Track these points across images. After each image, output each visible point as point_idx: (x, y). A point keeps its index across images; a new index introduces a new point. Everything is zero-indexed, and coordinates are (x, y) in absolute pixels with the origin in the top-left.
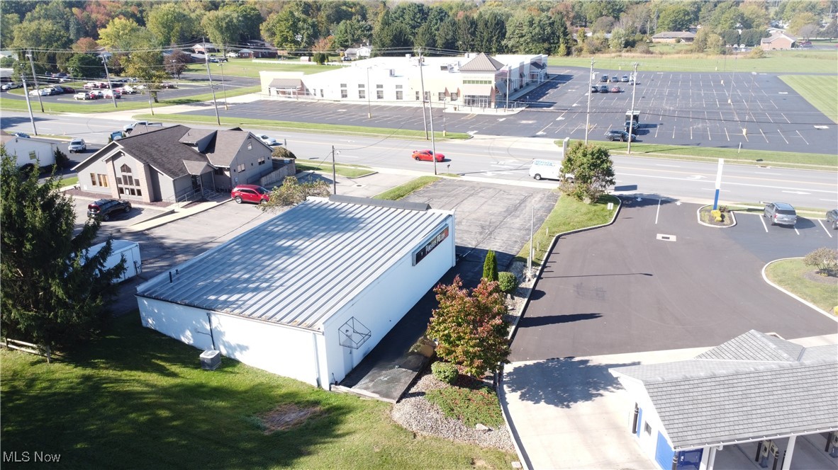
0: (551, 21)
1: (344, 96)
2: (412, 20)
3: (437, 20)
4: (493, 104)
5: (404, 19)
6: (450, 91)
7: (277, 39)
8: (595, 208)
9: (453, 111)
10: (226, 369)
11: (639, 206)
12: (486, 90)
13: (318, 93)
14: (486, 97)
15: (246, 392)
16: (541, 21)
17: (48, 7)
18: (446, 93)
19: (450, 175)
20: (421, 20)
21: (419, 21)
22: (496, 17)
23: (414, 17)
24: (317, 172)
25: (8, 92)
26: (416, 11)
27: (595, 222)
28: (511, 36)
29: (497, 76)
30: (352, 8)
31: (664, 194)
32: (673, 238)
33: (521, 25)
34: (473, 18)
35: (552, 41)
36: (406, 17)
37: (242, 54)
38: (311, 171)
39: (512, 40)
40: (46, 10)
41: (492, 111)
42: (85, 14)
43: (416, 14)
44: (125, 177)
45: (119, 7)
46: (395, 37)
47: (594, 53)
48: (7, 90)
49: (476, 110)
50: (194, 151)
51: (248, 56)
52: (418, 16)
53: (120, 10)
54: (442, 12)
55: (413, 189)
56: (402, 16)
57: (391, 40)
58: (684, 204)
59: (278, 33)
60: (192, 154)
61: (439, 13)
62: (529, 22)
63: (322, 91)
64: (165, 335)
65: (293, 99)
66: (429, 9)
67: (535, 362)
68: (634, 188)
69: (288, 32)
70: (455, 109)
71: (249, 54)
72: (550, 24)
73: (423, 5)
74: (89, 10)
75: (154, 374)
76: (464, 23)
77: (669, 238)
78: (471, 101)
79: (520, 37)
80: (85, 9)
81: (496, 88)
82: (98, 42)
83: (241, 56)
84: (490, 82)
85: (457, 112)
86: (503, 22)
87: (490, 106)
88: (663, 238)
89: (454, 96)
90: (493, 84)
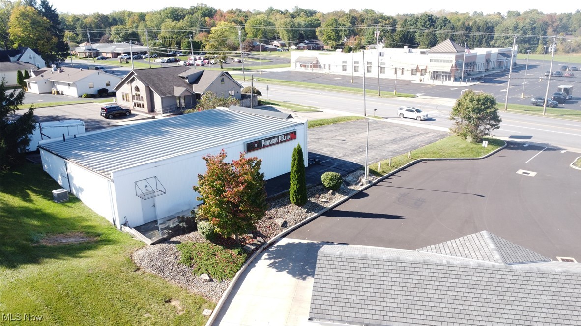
0: (533, 27)
1: (344, 70)
2: (422, 26)
3: (442, 26)
4: (452, 79)
5: (417, 25)
6: (420, 68)
7: (325, 37)
8: (475, 146)
9: (419, 82)
10: (66, 204)
11: (521, 149)
12: (447, 67)
13: (327, 67)
14: (446, 72)
15: (62, 219)
16: (524, 26)
17: (192, 16)
18: (417, 69)
19: (376, 117)
20: (430, 26)
21: (428, 26)
22: (487, 23)
23: (425, 24)
24: (274, 106)
25: (144, 60)
26: (427, 19)
27: (466, 155)
28: (498, 38)
29: (457, 57)
30: (386, 20)
31: (553, 144)
32: (533, 174)
33: (507, 30)
34: (469, 24)
35: (532, 42)
36: (419, 24)
37: (299, 47)
38: (270, 105)
39: (499, 41)
40: (191, 18)
41: (450, 83)
42: (212, 20)
43: (426, 21)
44: (136, 94)
45: (233, 17)
46: (403, 36)
47: (569, 52)
48: (145, 58)
49: (437, 82)
50: (185, 82)
51: (303, 49)
52: (427, 23)
53: (233, 19)
54: (446, 21)
55: (335, 121)
56: (416, 23)
57: (400, 38)
58: (569, 153)
59: (325, 33)
60: (183, 83)
61: (444, 21)
62: (514, 27)
63: (329, 66)
64: (51, 178)
65: (309, 70)
66: (437, 18)
67: (310, 241)
68: (530, 137)
69: (332, 33)
70: (421, 80)
71: (304, 46)
72: (532, 29)
73: (432, 16)
74: (215, 19)
75: (17, 198)
76: (461, 27)
77: (529, 174)
78: (436, 75)
79: (505, 39)
80: (213, 18)
81: (456, 65)
82: (210, 35)
83: (298, 48)
84: (451, 61)
85: (422, 83)
86: (493, 27)
87: (449, 80)
88: (523, 173)
89: (423, 72)
90: (454, 63)
